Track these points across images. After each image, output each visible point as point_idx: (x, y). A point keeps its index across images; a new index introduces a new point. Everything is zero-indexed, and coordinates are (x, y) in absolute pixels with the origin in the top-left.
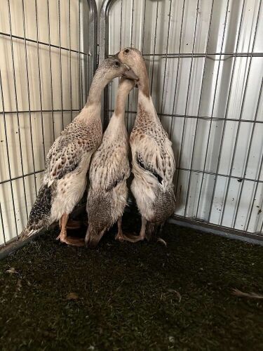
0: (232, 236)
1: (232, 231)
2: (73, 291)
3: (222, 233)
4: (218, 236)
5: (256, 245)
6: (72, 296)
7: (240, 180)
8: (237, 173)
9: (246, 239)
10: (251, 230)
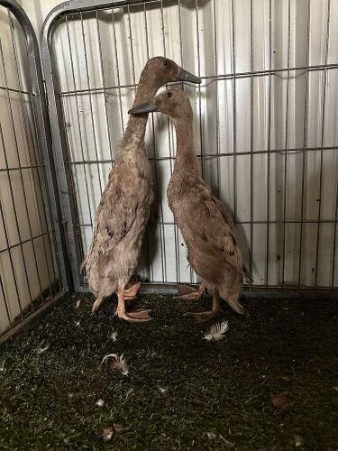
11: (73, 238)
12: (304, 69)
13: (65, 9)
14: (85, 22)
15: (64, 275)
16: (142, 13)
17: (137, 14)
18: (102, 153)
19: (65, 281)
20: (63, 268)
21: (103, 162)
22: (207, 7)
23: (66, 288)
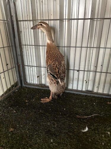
0: (77, 93)
1: (77, 91)
2: (12, 127)
3: (73, 92)
4: (72, 93)
5: (86, 96)
6: (12, 129)
7: (78, 71)
8: (77, 68)
9: (82, 94)
10: (84, 90)
11: (22, 70)
19: (19, 83)
23: (20, 85)
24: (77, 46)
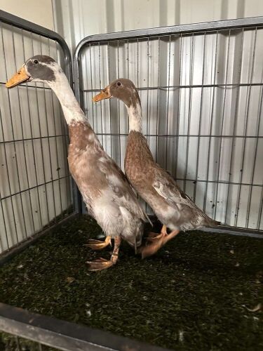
12: (237, 85)
13: (90, 40)
14: (101, 47)
15: (76, 202)
16: (136, 44)
17: (133, 44)
18: (105, 129)
19: (77, 207)
20: (76, 198)
21: (106, 134)
22: (177, 41)
23: (77, 211)
24: (190, 134)
